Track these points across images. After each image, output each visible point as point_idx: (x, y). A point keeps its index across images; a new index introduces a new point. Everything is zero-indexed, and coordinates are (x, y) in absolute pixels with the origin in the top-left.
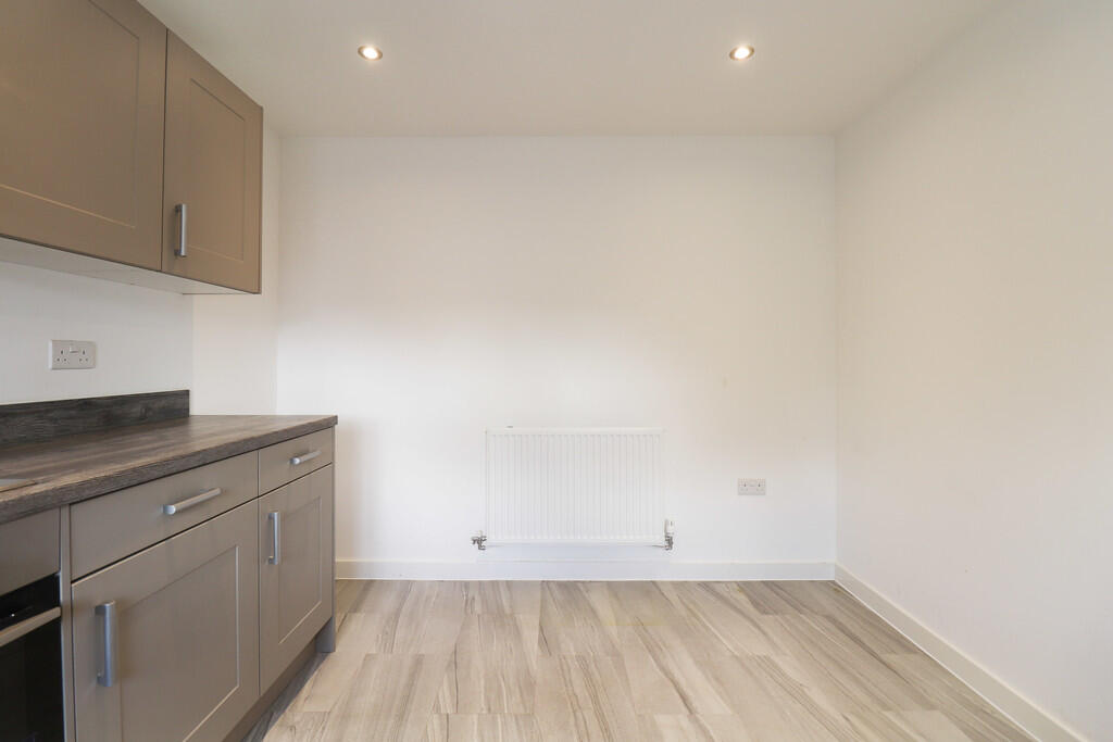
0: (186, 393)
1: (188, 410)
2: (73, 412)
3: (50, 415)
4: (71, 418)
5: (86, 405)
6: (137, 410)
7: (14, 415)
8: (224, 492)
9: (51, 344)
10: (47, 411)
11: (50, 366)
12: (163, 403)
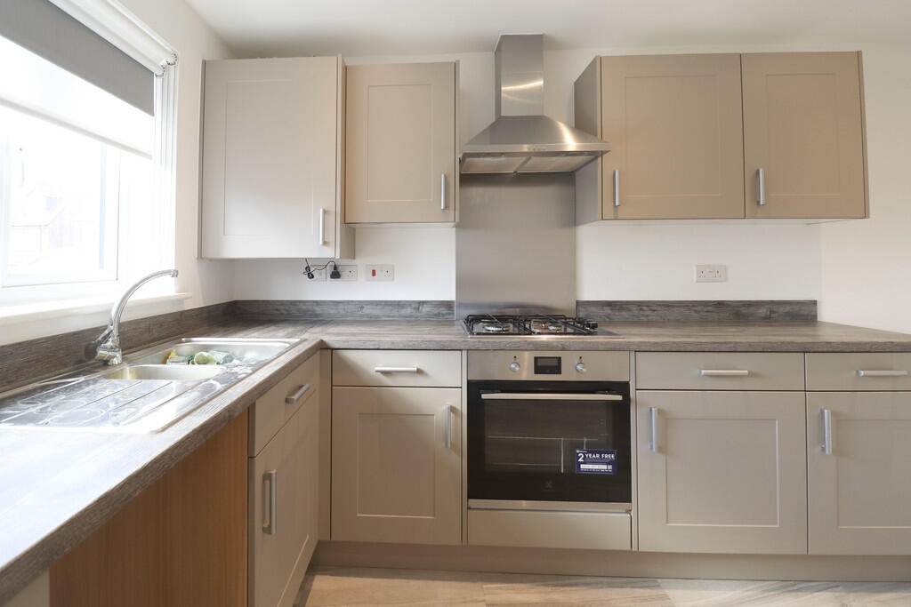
0: (814, 303)
1: (816, 316)
2: (710, 308)
3: (696, 308)
4: (708, 311)
5: (720, 304)
6: (763, 311)
7: (673, 306)
8: (751, 375)
9: (695, 268)
10: (693, 306)
11: (695, 279)
12: (788, 309)
